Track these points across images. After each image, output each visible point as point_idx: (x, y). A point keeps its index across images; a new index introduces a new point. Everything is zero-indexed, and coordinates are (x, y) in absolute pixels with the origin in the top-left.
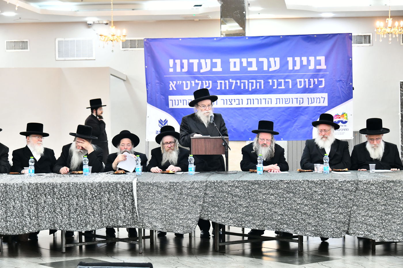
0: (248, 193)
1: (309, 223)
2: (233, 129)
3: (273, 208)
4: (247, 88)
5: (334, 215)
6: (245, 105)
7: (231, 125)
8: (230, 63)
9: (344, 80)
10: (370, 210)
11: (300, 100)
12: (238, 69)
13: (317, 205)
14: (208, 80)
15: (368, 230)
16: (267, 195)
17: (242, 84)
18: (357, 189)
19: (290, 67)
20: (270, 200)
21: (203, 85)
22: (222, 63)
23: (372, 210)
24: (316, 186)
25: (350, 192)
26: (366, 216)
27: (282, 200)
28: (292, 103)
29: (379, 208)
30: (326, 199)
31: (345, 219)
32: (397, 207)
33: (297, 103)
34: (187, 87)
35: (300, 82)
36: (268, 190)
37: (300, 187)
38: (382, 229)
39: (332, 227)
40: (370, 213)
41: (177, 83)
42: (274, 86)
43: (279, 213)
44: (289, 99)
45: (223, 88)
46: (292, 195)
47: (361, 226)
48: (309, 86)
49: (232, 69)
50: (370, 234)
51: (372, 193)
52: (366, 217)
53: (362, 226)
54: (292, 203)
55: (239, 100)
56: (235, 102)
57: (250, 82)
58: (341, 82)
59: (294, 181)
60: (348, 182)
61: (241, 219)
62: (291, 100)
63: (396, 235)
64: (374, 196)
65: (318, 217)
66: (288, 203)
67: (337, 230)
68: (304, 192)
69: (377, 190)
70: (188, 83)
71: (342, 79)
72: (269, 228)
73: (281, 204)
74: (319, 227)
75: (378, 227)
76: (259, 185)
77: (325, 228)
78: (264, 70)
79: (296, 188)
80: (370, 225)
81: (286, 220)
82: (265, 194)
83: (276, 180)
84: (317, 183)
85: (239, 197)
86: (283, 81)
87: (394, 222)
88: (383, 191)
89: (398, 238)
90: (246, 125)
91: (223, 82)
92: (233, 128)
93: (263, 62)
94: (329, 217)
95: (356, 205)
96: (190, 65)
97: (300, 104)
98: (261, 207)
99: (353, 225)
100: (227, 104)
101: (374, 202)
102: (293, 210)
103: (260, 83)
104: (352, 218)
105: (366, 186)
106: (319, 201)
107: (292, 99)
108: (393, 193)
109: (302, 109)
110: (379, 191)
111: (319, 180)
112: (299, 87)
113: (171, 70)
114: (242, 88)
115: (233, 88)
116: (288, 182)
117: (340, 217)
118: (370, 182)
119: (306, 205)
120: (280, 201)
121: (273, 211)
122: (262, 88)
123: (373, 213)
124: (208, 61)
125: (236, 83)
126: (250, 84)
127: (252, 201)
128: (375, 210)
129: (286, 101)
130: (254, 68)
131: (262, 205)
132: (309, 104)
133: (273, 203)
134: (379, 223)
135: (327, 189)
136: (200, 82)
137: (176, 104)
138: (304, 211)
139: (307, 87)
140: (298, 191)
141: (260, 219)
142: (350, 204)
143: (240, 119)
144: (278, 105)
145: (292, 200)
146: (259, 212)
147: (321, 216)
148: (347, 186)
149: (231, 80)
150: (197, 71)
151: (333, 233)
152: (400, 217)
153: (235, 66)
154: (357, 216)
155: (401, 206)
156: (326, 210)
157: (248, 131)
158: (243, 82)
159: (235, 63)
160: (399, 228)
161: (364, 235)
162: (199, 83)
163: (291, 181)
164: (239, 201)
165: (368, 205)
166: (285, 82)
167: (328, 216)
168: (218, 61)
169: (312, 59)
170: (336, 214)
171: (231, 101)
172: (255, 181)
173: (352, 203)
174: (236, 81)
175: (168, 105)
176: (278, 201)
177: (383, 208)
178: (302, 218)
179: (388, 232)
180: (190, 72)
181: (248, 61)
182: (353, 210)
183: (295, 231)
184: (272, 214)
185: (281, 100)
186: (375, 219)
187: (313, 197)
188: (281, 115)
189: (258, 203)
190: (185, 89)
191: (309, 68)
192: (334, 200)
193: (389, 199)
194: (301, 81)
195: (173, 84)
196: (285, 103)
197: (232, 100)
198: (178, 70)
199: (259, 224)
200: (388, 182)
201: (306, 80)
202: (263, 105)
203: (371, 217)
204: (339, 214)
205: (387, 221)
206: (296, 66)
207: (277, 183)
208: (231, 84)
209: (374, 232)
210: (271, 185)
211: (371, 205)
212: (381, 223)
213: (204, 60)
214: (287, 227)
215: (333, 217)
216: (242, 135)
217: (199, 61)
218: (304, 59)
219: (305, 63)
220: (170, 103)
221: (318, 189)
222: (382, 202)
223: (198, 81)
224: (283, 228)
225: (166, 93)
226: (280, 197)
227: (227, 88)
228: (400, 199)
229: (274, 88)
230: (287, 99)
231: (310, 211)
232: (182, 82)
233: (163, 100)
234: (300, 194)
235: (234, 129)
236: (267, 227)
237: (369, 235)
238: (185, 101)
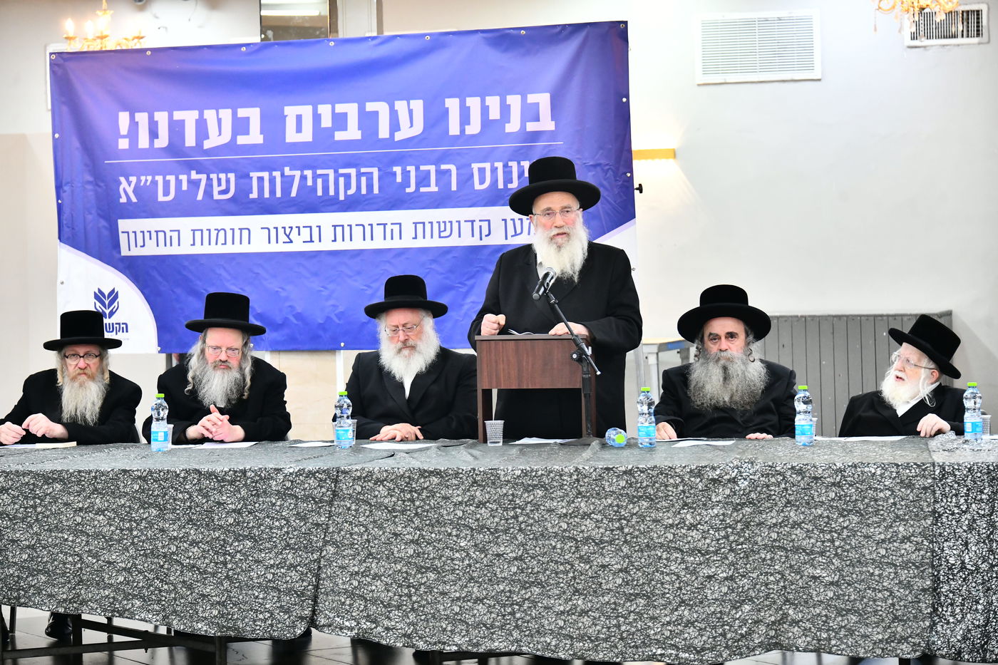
0: (34, 507)
1: (203, 596)
2: (293, 315)
3: (103, 549)
4: (332, 192)
5: (273, 571)
6: (327, 245)
7: (288, 304)
8: (287, 118)
9: (607, 164)
10: (375, 558)
11: (481, 227)
12: (307, 135)
13: (225, 543)
14: (226, 171)
15: (368, 616)
16: (86, 512)
17: (319, 181)
18: (334, 496)
19: (454, 129)
20: (95, 526)
21: (211, 186)
22: (264, 118)
23: (379, 556)
24: (222, 487)
25: (316, 502)
26: (362, 573)
27: (128, 529)
28: (460, 236)
29: (399, 551)
30: (251, 525)
31: (305, 584)
32: (452, 549)
33: (473, 236)
34: (166, 193)
35: (482, 171)
36: (89, 497)
37: (176, 490)
38: (410, 612)
39: (267, 606)
40: (373, 565)
41: (139, 181)
42: (409, 186)
43: (120, 564)
44: (451, 222)
45: (267, 195)
46: (154, 512)
47: (348, 602)
48: (505, 184)
49: (291, 136)
50: (376, 628)
51: (380, 506)
52: (362, 576)
53: (350, 605)
54: (155, 535)
55: (311, 227)
56: (299, 234)
57: (342, 175)
58: (598, 169)
59: (160, 472)
60: (311, 474)
61: (17, 582)
62: (455, 226)
63: (451, 631)
64: (384, 515)
65: (227, 577)
66: (144, 538)
67: (282, 614)
68: (188, 504)
69: (394, 499)
70: (169, 181)
71: (602, 161)
72: (92, 609)
73: (126, 539)
74: (231, 608)
75: (398, 607)
76: (65, 484)
77: (248, 610)
78: (380, 137)
79: (166, 494)
80: (374, 601)
81: (141, 585)
82: (81, 510)
83: (110, 470)
84: (223, 480)
85: (10, 520)
86: (432, 168)
87: (443, 594)
88: (409, 500)
89: (456, 640)
90: (331, 302)
91: (266, 175)
92: (294, 313)
93: (376, 113)
94: (258, 578)
95: (335, 543)
96: (177, 129)
97: (481, 239)
98: (71, 547)
99: (325, 601)
100: (277, 242)
101: (384, 533)
102: (157, 557)
103: (369, 176)
104: (324, 579)
105: (362, 487)
106: (229, 531)
107: (459, 222)
108: (437, 508)
109: (486, 252)
110: (398, 500)
111: (230, 470)
112: (477, 186)
113: (123, 144)
114: (320, 193)
115: (294, 194)
116: (144, 474)
117: (288, 578)
118: (371, 473)
119: (194, 543)
120: (122, 530)
121: (102, 559)
122: (375, 192)
123: (383, 566)
124: (226, 114)
125: (304, 178)
126: (342, 180)
127: (45, 530)
128: (388, 558)
129: (444, 229)
130: (353, 132)
131: (72, 541)
132: (506, 239)
133: (104, 537)
134: (401, 596)
135: (252, 495)
136: (203, 177)
137: (139, 245)
138: (188, 560)
139: (501, 186)
140: (171, 501)
141: (69, 582)
142: (317, 539)
143: (315, 285)
144: (421, 243)
145: (156, 527)
146: (65, 564)
147: (235, 574)
148: (306, 485)
149: (287, 171)
150: (194, 145)
151: (272, 625)
152: (460, 579)
153: (299, 130)
154: (338, 575)
155: (462, 544)
156: (251, 559)
157: (337, 321)
158: (320, 176)
159: (299, 118)
160: (457, 609)
161: (359, 630)
162: (200, 180)
163: (150, 472)
164: (9, 530)
165: (368, 541)
166: (438, 172)
167: (256, 575)
168: (253, 114)
169: (514, 101)
170: (278, 568)
171: (288, 231)
172: (52, 472)
173: (323, 537)
174: (302, 172)
175: (117, 246)
176: (118, 531)
177: (411, 552)
178: (184, 582)
179: (427, 621)
180: (176, 148)
181: (336, 111)
182: (325, 556)
183: (165, 617)
184: (101, 567)
185: (428, 227)
186: (387, 584)
187: (213, 520)
188: (428, 273)
189: (63, 537)
190: (161, 198)
191: (507, 131)
192: (271, 528)
193: (426, 525)
194: (484, 169)
195: (130, 186)
196: (440, 237)
197: (291, 228)
198: (144, 142)
199: (65, 597)
200: (424, 473)
201: (497, 164)
202: (379, 243)
203: (376, 577)
204: (287, 570)
205: (423, 589)
206: (469, 124)
207: (112, 479)
208: (287, 182)
209: (386, 623)
210: (98, 483)
211: (376, 542)
212: (406, 595)
213: (214, 112)
214: (141, 607)
215: (270, 577)
216: (321, 333)
217: (201, 114)
218: (493, 102)
219: (495, 114)
220: (123, 239)
221: (228, 497)
222: (408, 534)
223: (197, 173)
224: (130, 608)
225: (112, 211)
226: (123, 520)
227: (279, 194)
228: (458, 524)
229: (408, 190)
230: (445, 222)
231: (207, 561)
232: (153, 178)
233: (106, 233)
234: (178, 512)
235: (299, 316)
236: (87, 606)
237: (372, 629)
238: (163, 233)
